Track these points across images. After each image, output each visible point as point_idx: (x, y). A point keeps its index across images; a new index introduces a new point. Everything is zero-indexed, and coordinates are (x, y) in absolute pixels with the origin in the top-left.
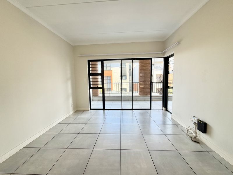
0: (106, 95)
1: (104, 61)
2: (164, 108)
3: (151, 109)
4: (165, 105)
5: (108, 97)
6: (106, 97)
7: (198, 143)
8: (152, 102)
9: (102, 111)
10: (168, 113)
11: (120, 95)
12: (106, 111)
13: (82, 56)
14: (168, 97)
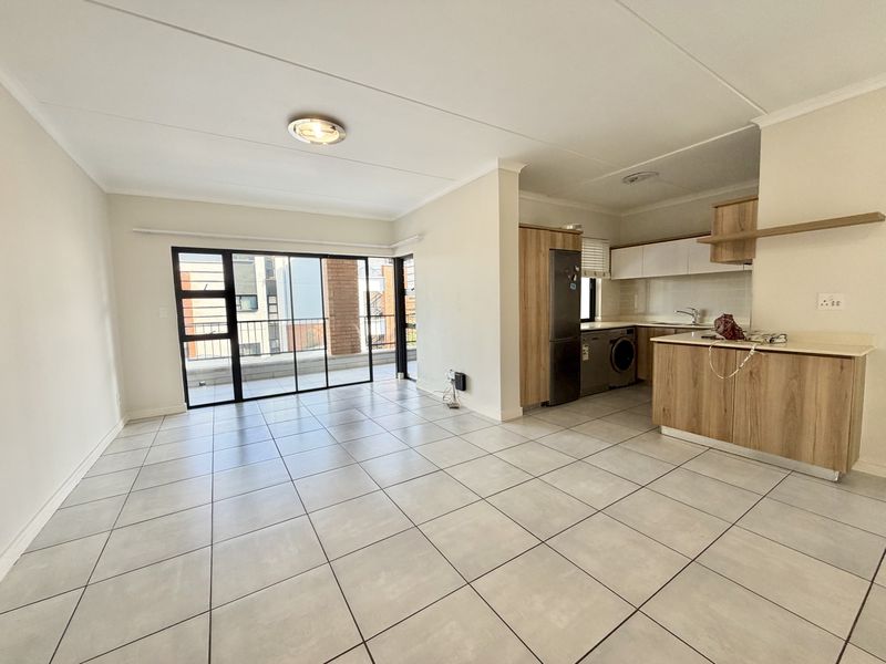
0: (243, 361)
1: (234, 255)
2: (401, 375)
3: (371, 380)
4: (402, 367)
5: (251, 367)
6: (246, 367)
7: (457, 408)
8: (374, 367)
9: (233, 406)
10: (408, 381)
11: (290, 357)
12: (245, 404)
13: (149, 233)
14: (408, 353)
